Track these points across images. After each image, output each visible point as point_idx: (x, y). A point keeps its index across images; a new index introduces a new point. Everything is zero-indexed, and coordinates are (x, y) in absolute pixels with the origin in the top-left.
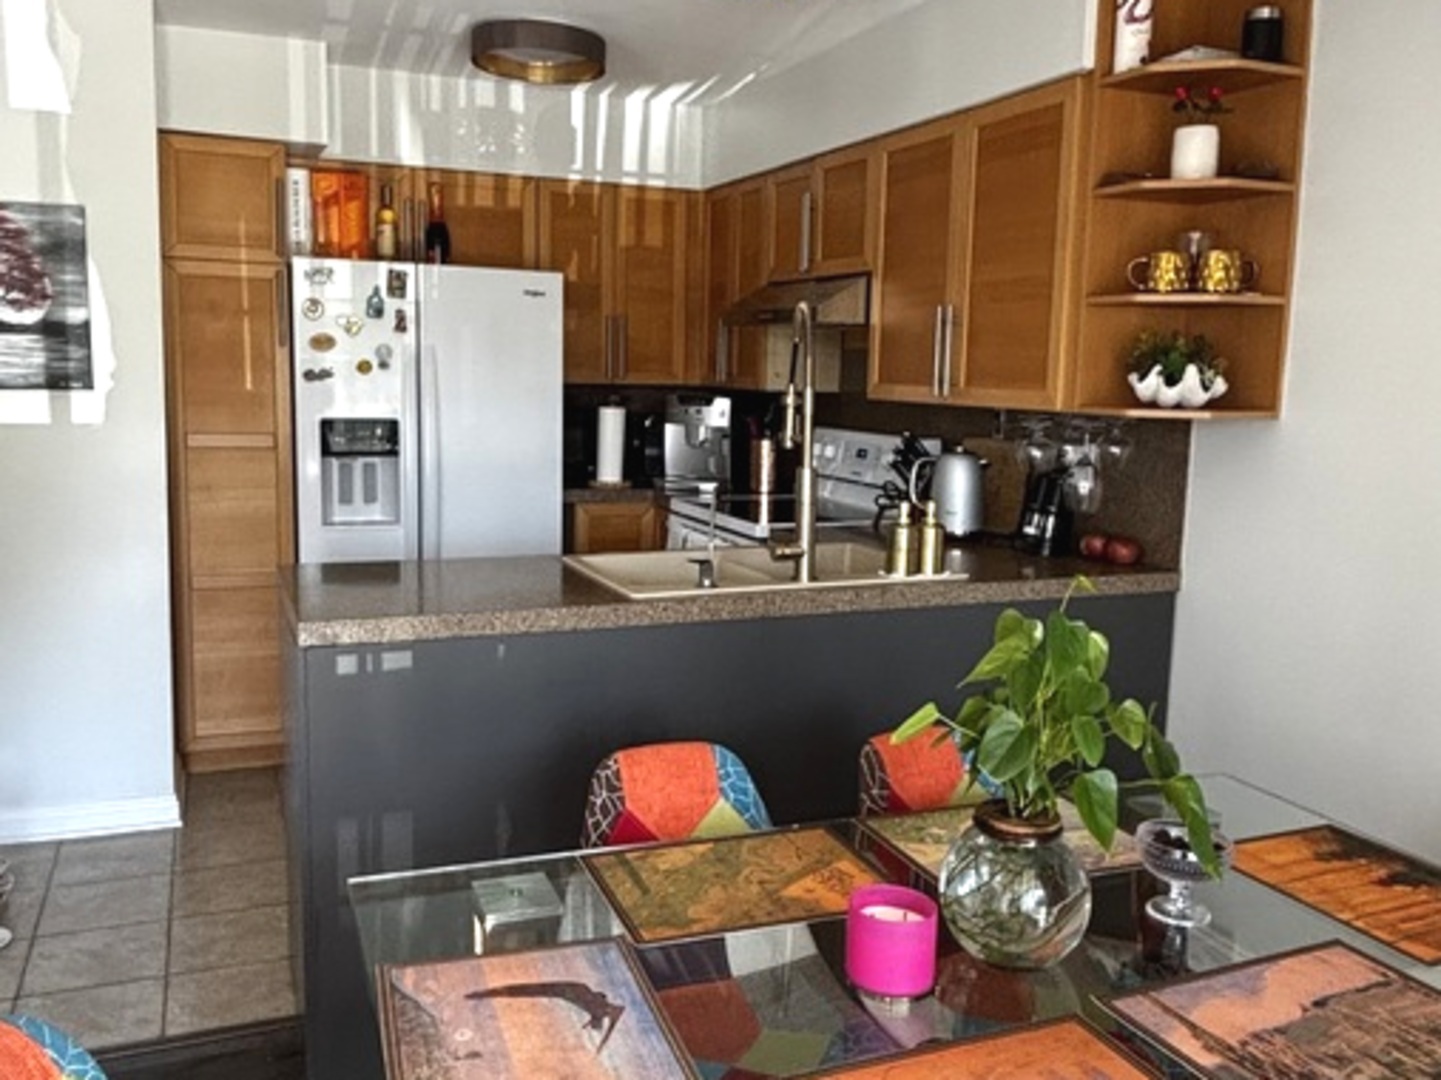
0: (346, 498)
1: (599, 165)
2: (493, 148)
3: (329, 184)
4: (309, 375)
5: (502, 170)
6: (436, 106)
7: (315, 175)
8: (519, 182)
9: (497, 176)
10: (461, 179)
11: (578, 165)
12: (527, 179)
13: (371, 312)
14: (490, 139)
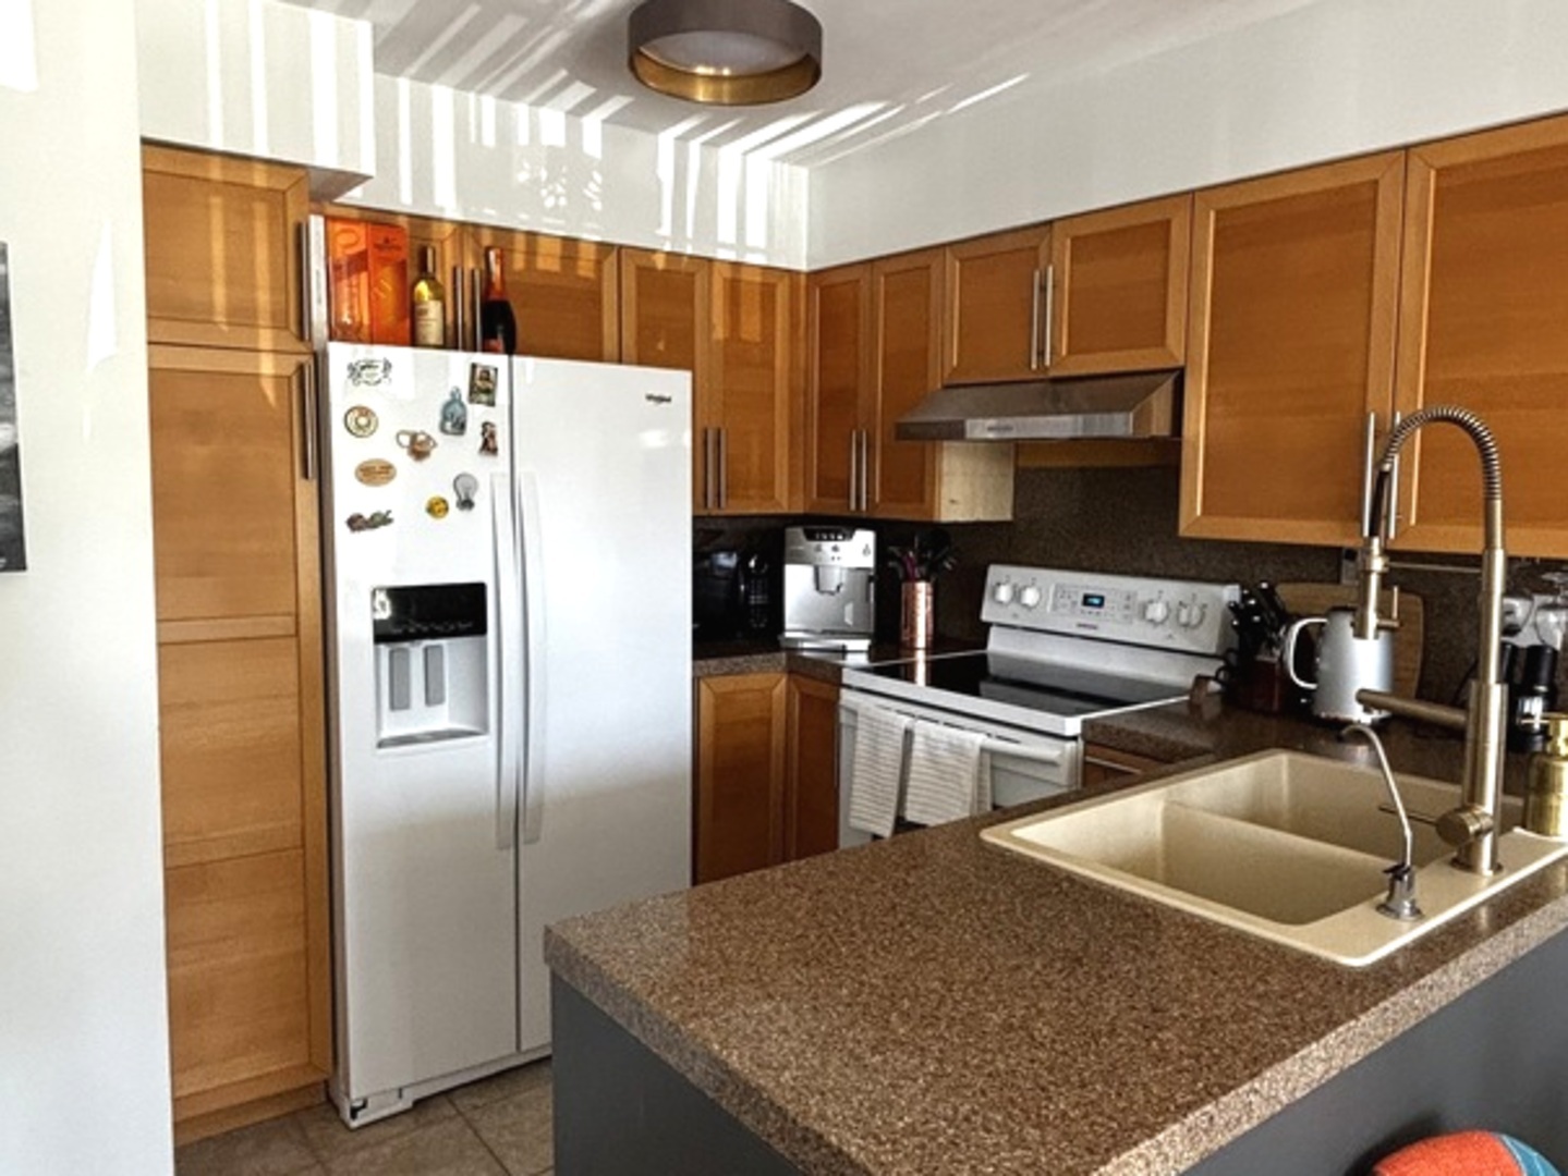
0: (399, 701)
1: (689, 233)
2: (563, 201)
3: (354, 240)
4: (356, 523)
5: (574, 234)
6: (489, 139)
7: (330, 224)
8: (593, 248)
9: (565, 239)
10: (520, 243)
11: (666, 229)
12: (604, 248)
13: (448, 425)
14: (560, 189)
